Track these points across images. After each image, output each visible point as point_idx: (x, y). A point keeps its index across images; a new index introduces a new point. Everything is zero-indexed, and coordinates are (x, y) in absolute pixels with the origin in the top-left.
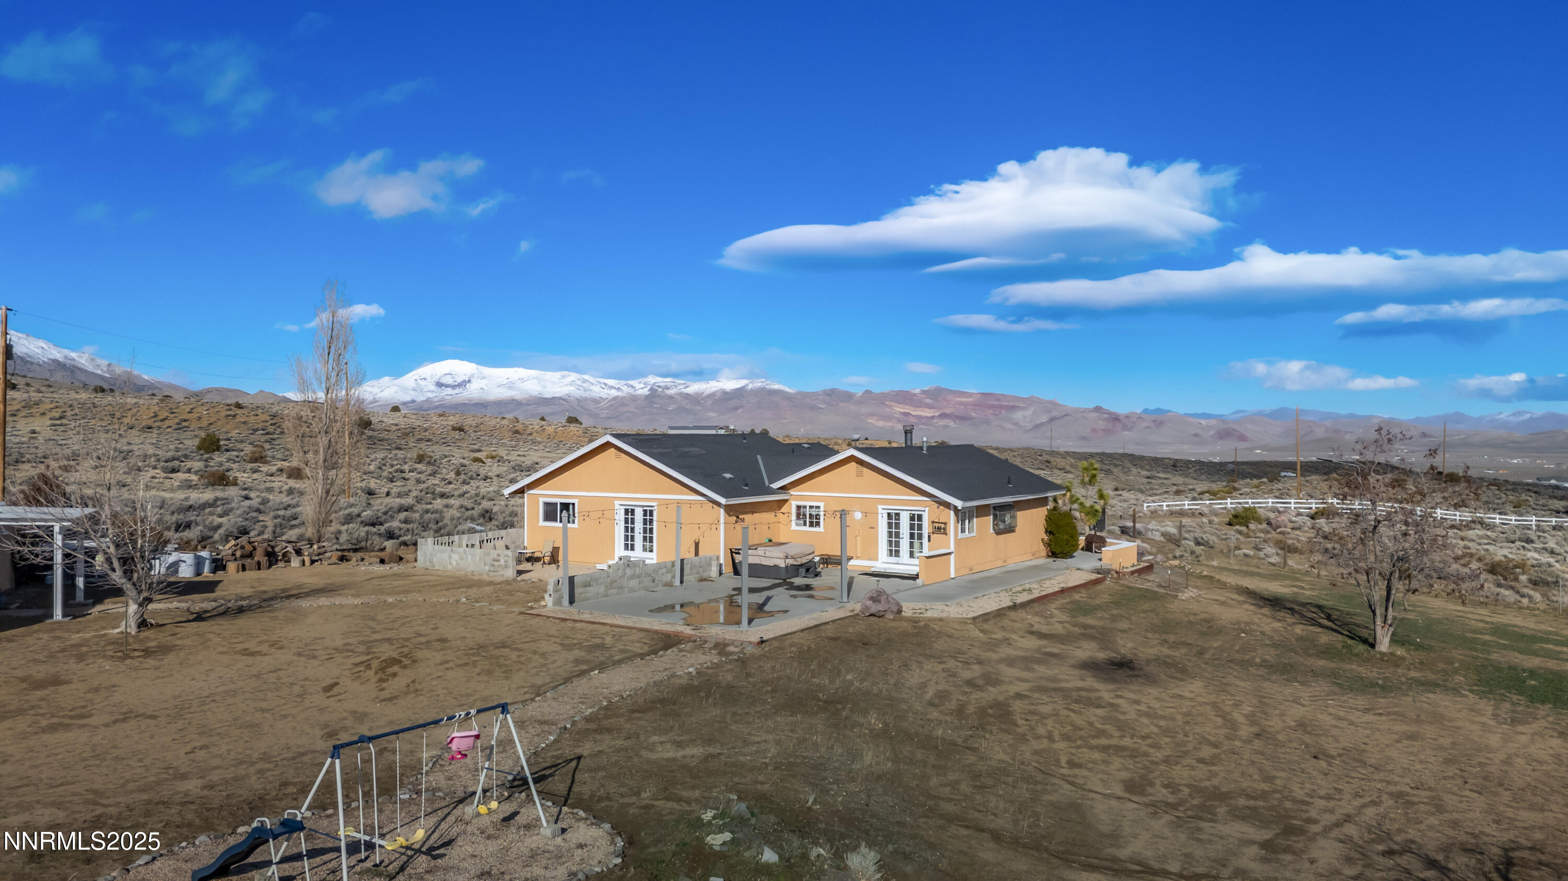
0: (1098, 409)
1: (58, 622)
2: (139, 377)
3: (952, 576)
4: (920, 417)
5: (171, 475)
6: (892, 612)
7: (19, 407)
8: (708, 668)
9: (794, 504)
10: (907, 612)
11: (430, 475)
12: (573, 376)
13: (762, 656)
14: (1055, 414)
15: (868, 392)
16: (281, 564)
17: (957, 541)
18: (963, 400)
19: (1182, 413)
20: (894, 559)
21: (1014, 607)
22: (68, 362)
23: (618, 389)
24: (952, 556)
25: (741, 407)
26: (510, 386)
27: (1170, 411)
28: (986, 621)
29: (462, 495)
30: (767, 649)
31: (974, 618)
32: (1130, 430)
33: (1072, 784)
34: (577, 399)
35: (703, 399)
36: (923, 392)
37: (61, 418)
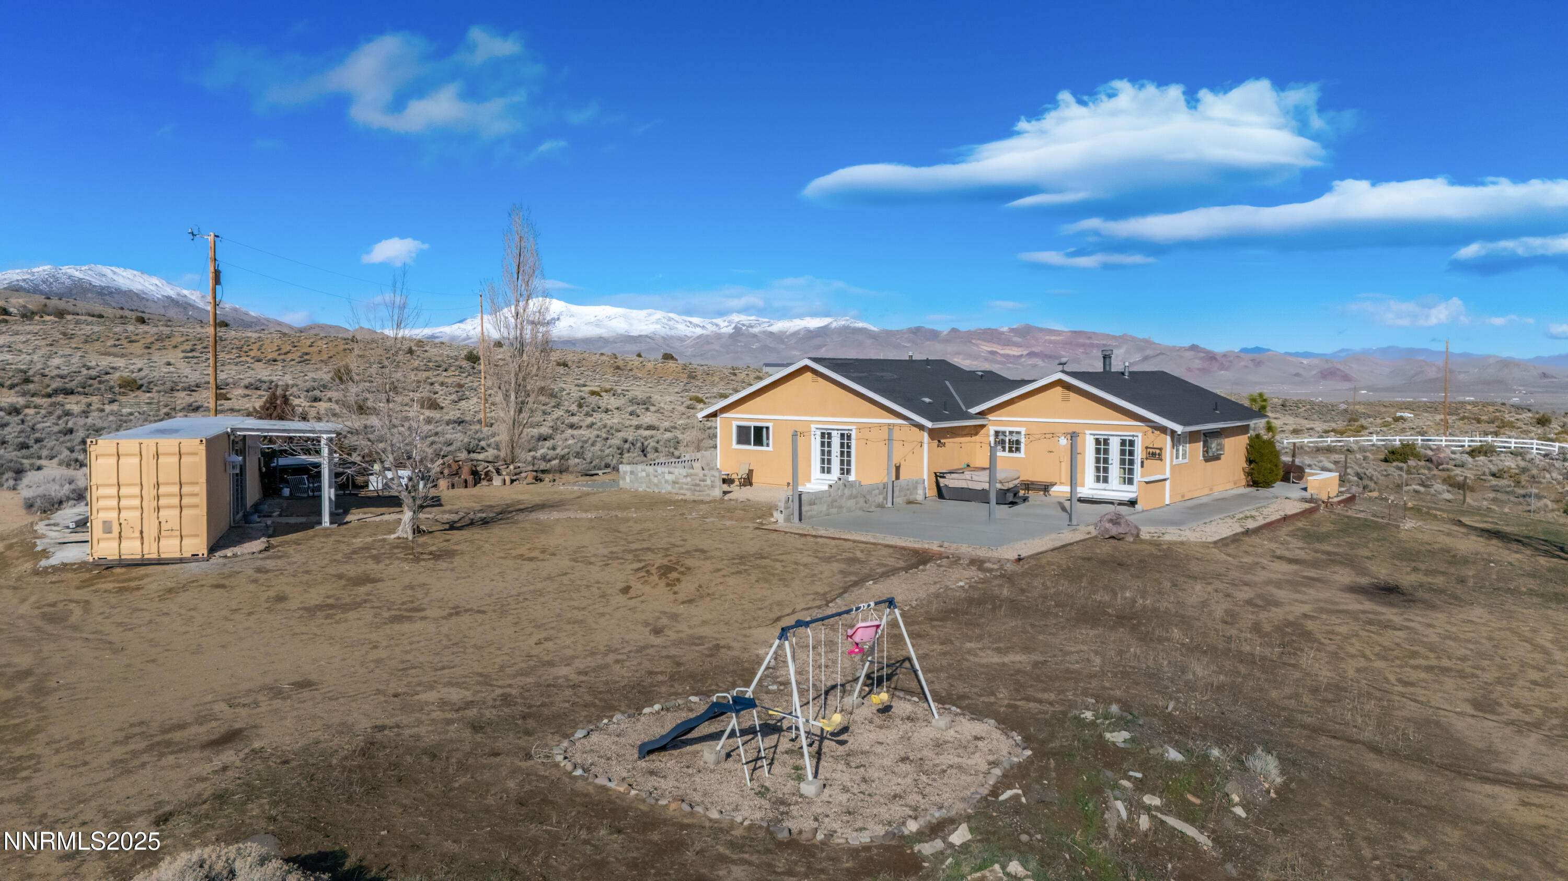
0: (1194, 348)
1: (326, 529)
2: (246, 314)
3: (1167, 502)
4: (1008, 356)
5: (315, 404)
6: (1132, 534)
7: (152, 339)
8: (976, 582)
9: (992, 429)
10: (1144, 536)
11: (554, 407)
12: (659, 315)
13: (1024, 574)
14: (1149, 352)
15: (954, 330)
16: (484, 483)
17: (1173, 467)
18: (1053, 338)
19: (1282, 352)
20: (1101, 485)
21: (1247, 533)
22: (181, 299)
23: (703, 327)
24: (1168, 483)
25: (825, 345)
26: (598, 324)
27: (1268, 350)
28: (1226, 545)
29: (591, 426)
30: (1026, 566)
31: (1215, 543)
32: (1227, 369)
33: (1416, 701)
34: (663, 337)
35: (788, 337)
36: (1012, 330)
37: (192, 351)
